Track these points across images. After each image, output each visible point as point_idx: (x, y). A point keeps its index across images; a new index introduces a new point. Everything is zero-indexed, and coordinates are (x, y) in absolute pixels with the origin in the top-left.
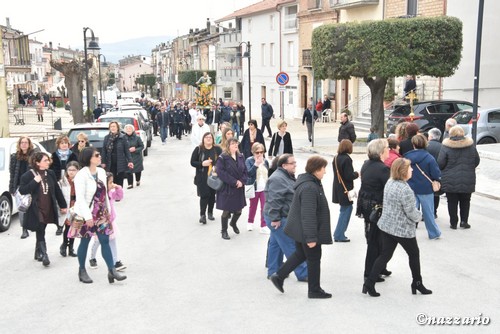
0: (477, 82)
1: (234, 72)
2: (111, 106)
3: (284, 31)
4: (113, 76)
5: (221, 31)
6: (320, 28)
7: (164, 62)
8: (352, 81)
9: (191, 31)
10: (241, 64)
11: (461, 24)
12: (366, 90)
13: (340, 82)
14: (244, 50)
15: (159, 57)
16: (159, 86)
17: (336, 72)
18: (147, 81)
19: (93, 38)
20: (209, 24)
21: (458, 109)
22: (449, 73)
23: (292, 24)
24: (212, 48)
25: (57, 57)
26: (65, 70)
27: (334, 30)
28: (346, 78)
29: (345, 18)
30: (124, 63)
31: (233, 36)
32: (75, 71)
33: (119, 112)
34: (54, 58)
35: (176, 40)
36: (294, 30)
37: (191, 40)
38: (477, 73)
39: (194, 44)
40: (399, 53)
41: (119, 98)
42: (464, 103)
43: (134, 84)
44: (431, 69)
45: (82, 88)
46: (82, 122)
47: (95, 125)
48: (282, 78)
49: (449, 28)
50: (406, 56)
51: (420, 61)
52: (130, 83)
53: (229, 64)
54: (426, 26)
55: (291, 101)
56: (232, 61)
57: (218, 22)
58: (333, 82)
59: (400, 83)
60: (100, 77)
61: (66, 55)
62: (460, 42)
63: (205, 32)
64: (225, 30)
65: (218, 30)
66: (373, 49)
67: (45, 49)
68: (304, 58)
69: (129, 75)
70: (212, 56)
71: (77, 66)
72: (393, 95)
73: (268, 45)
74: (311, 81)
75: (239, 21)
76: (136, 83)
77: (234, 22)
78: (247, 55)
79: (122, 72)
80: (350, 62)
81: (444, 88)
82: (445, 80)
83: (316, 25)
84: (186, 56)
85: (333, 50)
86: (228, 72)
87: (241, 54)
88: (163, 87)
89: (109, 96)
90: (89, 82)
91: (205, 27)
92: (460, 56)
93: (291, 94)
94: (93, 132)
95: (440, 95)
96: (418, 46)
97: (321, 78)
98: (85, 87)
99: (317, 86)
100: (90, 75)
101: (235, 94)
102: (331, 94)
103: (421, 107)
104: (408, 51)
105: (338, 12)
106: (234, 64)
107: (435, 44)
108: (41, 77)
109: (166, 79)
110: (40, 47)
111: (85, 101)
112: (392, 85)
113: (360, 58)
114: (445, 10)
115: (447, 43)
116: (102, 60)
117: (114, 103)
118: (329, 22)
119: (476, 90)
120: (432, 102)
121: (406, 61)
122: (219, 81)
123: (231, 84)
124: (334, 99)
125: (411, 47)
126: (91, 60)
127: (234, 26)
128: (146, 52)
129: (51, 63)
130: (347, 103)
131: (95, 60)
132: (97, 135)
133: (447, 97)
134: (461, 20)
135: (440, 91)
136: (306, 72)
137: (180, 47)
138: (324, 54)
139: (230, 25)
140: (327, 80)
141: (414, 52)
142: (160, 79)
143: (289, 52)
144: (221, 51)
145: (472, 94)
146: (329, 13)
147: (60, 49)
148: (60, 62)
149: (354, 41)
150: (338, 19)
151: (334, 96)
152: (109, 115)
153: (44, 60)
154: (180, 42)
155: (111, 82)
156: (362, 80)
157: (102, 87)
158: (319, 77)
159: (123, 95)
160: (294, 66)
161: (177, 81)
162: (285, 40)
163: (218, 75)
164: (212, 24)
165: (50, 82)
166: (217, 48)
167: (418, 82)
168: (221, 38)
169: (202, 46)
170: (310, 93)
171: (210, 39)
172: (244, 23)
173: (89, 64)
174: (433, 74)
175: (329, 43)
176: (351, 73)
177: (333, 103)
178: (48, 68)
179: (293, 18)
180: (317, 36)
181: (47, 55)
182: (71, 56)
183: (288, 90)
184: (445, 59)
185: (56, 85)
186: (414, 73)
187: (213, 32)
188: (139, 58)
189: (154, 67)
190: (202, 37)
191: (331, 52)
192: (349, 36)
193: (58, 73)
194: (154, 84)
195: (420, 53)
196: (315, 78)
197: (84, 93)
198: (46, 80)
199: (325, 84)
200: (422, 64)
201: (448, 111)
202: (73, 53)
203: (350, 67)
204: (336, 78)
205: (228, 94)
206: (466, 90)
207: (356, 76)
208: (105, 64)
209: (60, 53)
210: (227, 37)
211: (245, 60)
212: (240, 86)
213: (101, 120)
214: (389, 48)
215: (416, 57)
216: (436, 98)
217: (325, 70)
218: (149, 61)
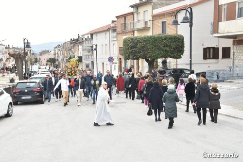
0: (191, 61)
1: (90, 57)
2: (36, 72)
3: (111, 39)
4: (37, 59)
5: (84, 39)
6: (126, 38)
7: (59, 53)
8: (140, 60)
9: (71, 39)
10: (93, 53)
11: (183, 37)
12: (146, 64)
13: (135, 61)
14: (94, 47)
15: (57, 51)
16: (57, 63)
17: (134, 56)
18: (52, 61)
19: (28, 43)
20: (79, 36)
21: (184, 72)
22: (180, 57)
23: (115, 36)
24: (80, 47)
25: (12, 51)
26: (15, 57)
27: (132, 39)
28: (138, 59)
29: (136, 34)
30: (42, 53)
31: (89, 42)
32: (20, 57)
33: (39, 75)
34: (10, 51)
35: (65, 43)
36: (115, 39)
37: (71, 43)
38: (191, 57)
39: (73, 45)
40: (159, 49)
41: (39, 68)
42: (186, 70)
43: (46, 62)
44: (172, 56)
45: (23, 65)
46: (23, 79)
47: (28, 80)
48: (111, 59)
49: (179, 39)
50: (162, 50)
51: (168, 52)
52: (44, 62)
53: (88, 53)
54: (170, 38)
55: (115, 69)
56: (89, 52)
57: (83, 36)
58: (132, 61)
59: (160, 61)
60: (31, 60)
61: (16, 50)
62: (184, 45)
63: (77, 40)
64: (86, 39)
65: (83, 39)
66: (149, 47)
67: (6, 48)
68: (120, 50)
69: (44, 58)
70: (80, 50)
71: (21, 55)
72: (157, 66)
73: (104, 46)
74: (123, 60)
75: (92, 35)
76: (47, 62)
77: (90, 36)
78: (96, 49)
79: (41, 57)
80: (139, 53)
81: (178, 63)
82: (178, 60)
83: (125, 37)
84: (69, 50)
85: (132, 47)
86: (87, 57)
87: (93, 49)
88: (59, 64)
89: (35, 68)
90: (26, 62)
91: (77, 38)
92: (184, 50)
93: (115, 66)
94: (28, 84)
95: (176, 66)
96: (167, 46)
97: (127, 59)
98: (24, 64)
99: (126, 63)
100: (26, 59)
101: (90, 66)
102: (132, 66)
103: (169, 71)
104: (163, 48)
105: (134, 32)
106: (90, 53)
107: (174, 45)
108: (4, 60)
109: (60, 60)
110: (4, 47)
111: (24, 70)
112: (157, 62)
113: (143, 51)
114: (177, 31)
115: (178, 45)
116: (32, 52)
117: (37, 71)
118: (130, 36)
119: (191, 64)
120: (173, 69)
121: (162, 52)
122: (83, 61)
123: (89, 62)
124: (133, 68)
125: (164, 46)
126: (27, 52)
127: (90, 37)
128: (51, 48)
129: (9, 54)
130: (138, 70)
131: (29, 52)
132: (29, 85)
133: (179, 67)
134: (184, 36)
135: (177, 64)
136: (121, 57)
137: (66, 46)
138: (128, 49)
139: (88, 37)
140: (130, 60)
141: (165, 48)
142: (58, 60)
143: (113, 49)
144: (84, 48)
145: (189, 65)
146: (130, 32)
147: (13, 48)
148: (13, 53)
149: (141, 44)
150: (134, 34)
151: (133, 67)
152: (35, 76)
153: (6, 53)
154: (66, 44)
155: (36, 62)
156: (144, 60)
157: (32, 64)
158: (126, 59)
159: (41, 67)
160: (116, 54)
161: (65, 61)
162: (112, 43)
163: (83, 58)
164: (80, 36)
165: (8, 62)
166: (82, 47)
167: (168, 61)
168: (84, 42)
169: (76, 46)
170: (123, 66)
171: (79, 43)
172: (94, 36)
173: (26, 54)
174: (173, 57)
175: (130, 44)
176: (140, 57)
177: (133, 70)
178: (8, 56)
179: (115, 34)
180: (125, 42)
181: (7, 50)
182: (18, 51)
183: (113, 64)
184: (178, 51)
185: (11, 63)
186: (166, 57)
187: (80, 40)
188: (48, 51)
189: (55, 55)
190: (76, 42)
191: (131, 48)
192: (138, 42)
193: (12, 58)
194: (55, 62)
195: (168, 49)
196: (125, 59)
197: (24, 67)
198: (6, 61)
199: (129, 61)
200: (169, 53)
201: (180, 73)
202: (19, 49)
203: (139, 55)
204: (134, 59)
205: (87, 66)
206: (186, 64)
207: (142, 58)
208: (33, 54)
209: (13, 49)
210: (87, 42)
211: (95, 52)
212: (93, 63)
213: (32, 79)
214: (155, 46)
215: (166, 50)
216: (175, 67)
217: (129, 56)
218: (53, 52)
